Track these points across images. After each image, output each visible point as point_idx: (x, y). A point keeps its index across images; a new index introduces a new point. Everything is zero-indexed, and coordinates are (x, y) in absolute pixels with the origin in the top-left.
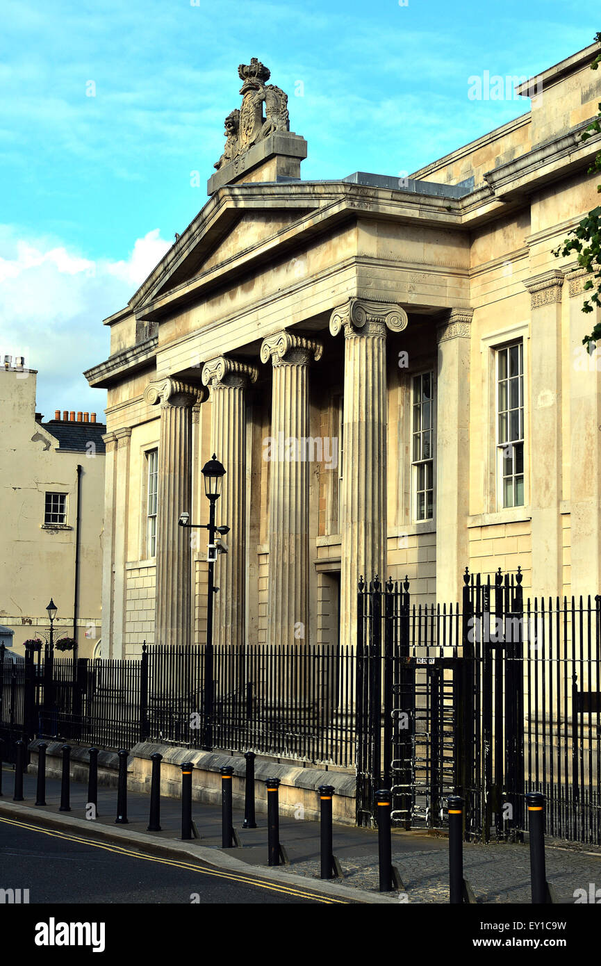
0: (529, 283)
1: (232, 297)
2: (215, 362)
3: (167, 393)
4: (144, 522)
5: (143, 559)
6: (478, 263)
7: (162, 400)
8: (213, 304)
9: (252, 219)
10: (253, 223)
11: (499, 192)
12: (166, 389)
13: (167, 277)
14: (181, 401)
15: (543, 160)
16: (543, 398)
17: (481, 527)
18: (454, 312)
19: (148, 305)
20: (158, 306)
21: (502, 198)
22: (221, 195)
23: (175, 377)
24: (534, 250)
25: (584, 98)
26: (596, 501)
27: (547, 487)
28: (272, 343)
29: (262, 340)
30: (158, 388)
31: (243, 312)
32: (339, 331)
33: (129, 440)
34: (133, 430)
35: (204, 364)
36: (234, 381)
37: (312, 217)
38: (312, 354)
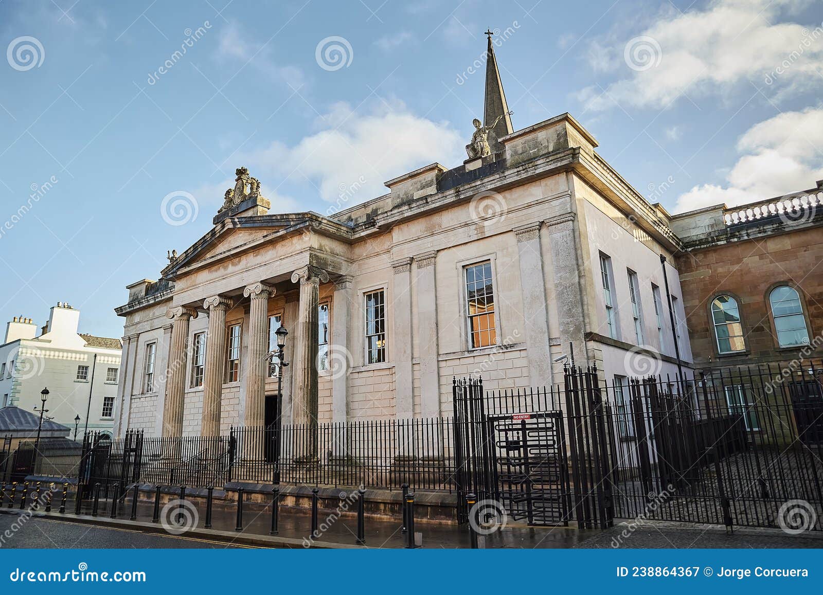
0: (393, 263)
1: (226, 268)
2: (213, 298)
3: (180, 313)
4: (144, 377)
5: (143, 393)
6: (356, 257)
7: (175, 316)
8: (212, 272)
10: (240, 235)
11: (379, 224)
12: (181, 310)
14: (185, 317)
17: (358, 372)
18: (345, 277)
19: (172, 273)
20: (178, 273)
21: (380, 227)
22: (226, 222)
23: (183, 306)
24: (394, 249)
25: (423, 188)
26: (436, 357)
27: (405, 352)
28: (252, 288)
29: (245, 286)
30: (174, 311)
31: (233, 274)
32: (297, 280)
33: (138, 340)
34: (141, 335)
35: (205, 299)
36: (222, 307)
37: (285, 229)
38: (270, 294)
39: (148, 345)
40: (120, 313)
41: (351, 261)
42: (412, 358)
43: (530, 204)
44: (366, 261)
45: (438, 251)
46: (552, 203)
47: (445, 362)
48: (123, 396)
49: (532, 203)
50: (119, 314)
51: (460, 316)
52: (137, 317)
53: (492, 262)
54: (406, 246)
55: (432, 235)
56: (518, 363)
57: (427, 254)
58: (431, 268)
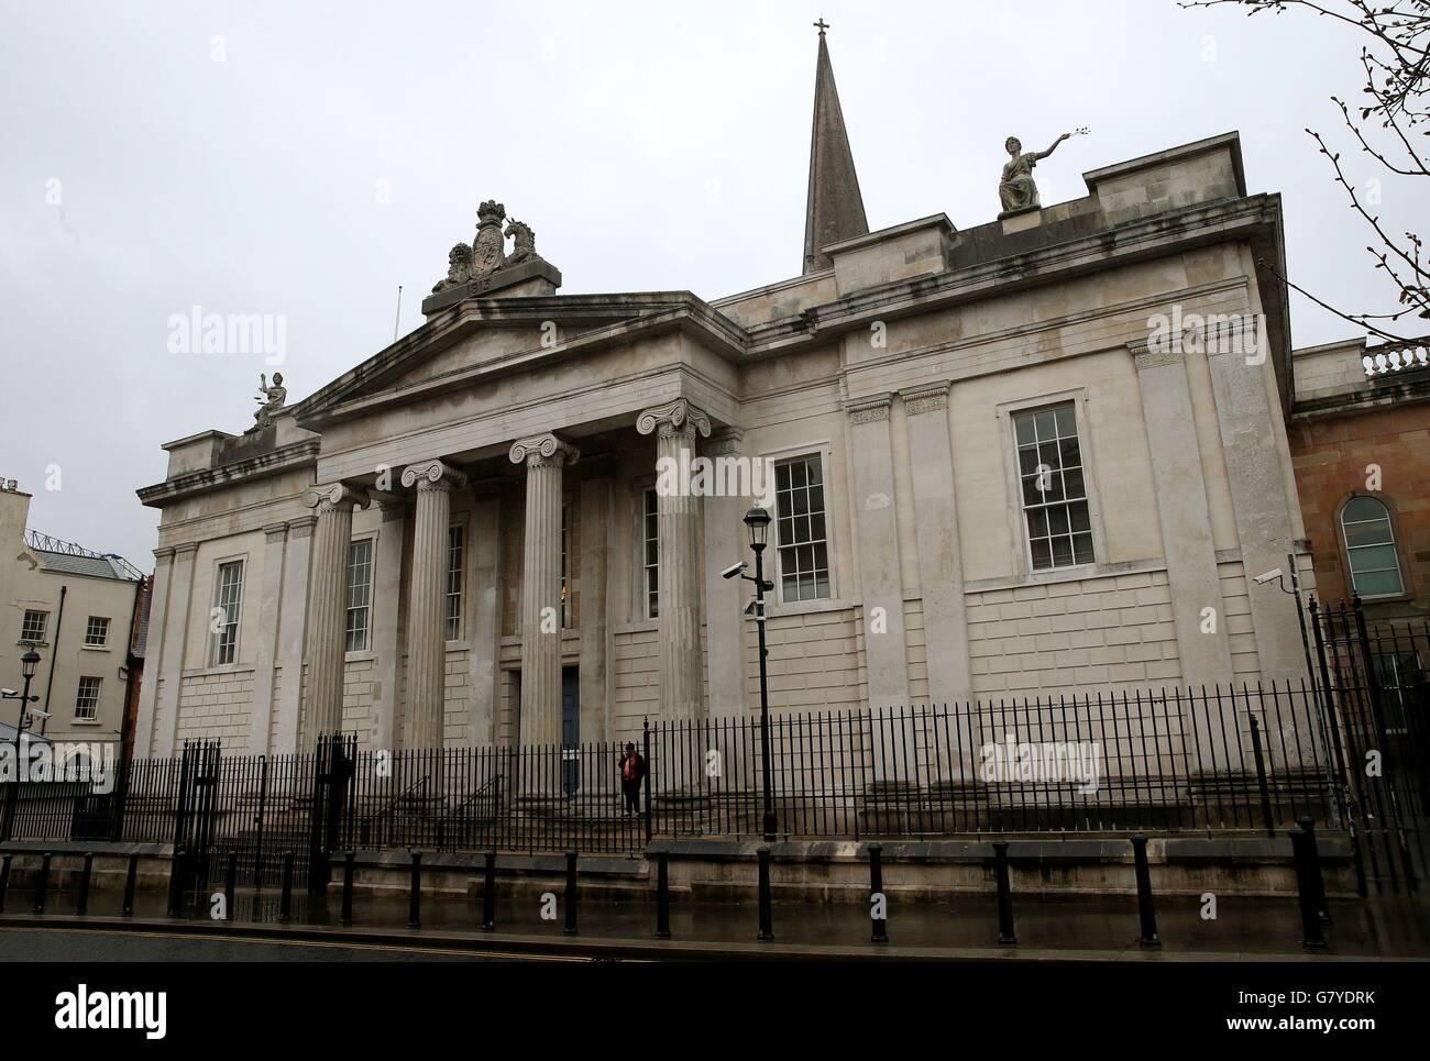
0: (848, 404)
1: (456, 404)
2: (428, 464)
3: (334, 498)
5: (210, 666)
6: (752, 392)
7: (324, 503)
8: (422, 411)
9: (495, 333)
10: (495, 337)
11: (819, 327)
12: (337, 491)
13: (358, 385)
14: (345, 507)
15: (889, 299)
16: (873, 501)
18: (731, 430)
19: (322, 412)
20: (335, 413)
21: (822, 333)
22: (463, 308)
24: (851, 377)
25: (909, 260)
26: (958, 587)
27: (885, 577)
28: (532, 445)
29: (513, 441)
30: (323, 491)
31: (479, 417)
32: (650, 431)
33: (195, 556)
34: (203, 547)
35: (406, 466)
36: (446, 485)
37: (626, 325)
38: (567, 459)
39: (221, 566)
40: (151, 499)
41: (740, 400)
42: (902, 590)
43: (1162, 298)
44: (778, 400)
45: (954, 382)
46: (1210, 297)
47: (978, 597)
48: (159, 672)
49: (1167, 297)
50: (146, 501)
51: (1009, 507)
52: (193, 511)
53: (1078, 406)
54: (880, 370)
55: (943, 350)
56: (1146, 597)
57: (930, 387)
58: (940, 415)
